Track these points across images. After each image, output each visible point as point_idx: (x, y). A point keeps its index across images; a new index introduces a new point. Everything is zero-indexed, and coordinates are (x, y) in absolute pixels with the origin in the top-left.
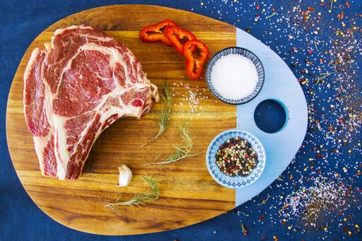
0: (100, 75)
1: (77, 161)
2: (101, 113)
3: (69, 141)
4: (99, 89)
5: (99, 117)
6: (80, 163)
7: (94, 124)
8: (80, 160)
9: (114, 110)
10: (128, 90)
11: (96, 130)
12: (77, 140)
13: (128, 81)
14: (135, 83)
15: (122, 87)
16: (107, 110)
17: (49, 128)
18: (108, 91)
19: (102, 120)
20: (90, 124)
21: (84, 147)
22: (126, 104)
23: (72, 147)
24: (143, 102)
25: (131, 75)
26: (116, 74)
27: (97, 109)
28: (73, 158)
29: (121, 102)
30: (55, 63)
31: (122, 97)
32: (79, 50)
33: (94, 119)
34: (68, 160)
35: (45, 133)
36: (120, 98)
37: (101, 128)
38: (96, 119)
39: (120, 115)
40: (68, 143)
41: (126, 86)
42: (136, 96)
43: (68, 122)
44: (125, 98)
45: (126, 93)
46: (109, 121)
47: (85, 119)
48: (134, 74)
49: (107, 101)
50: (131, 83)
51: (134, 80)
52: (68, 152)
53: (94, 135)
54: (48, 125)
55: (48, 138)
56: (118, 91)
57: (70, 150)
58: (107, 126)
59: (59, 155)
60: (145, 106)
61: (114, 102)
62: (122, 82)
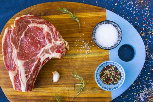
0: (39, 38)
1: (31, 82)
2: (41, 57)
3: (26, 72)
4: (39, 45)
5: (40, 60)
6: (32, 83)
7: (38, 63)
8: (32, 81)
9: (47, 56)
10: (53, 45)
11: (39, 66)
12: (30, 71)
13: (53, 41)
14: (56, 41)
15: (50, 44)
16: (43, 56)
17: (15, 67)
18: (44, 46)
19: (42, 61)
20: (35, 63)
21: (34, 75)
22: (53, 52)
23: (28, 75)
24: (61, 50)
25: (54, 38)
26: (47, 38)
27: (39, 55)
28: (28, 81)
29: (50, 51)
30: (17, 34)
31: (50, 48)
32: (28, 27)
33: (37, 61)
34: (26, 82)
35: (14, 69)
36: (49, 49)
37: (41, 65)
38: (38, 61)
39: (50, 58)
40: (25, 73)
41: (52, 43)
42: (57, 48)
43: (25, 63)
44: (52, 49)
45: (52, 47)
46: (45, 61)
47: (33, 61)
48: (56, 37)
49: (43, 51)
50: (54, 41)
51: (56, 40)
53: (38, 69)
54: (15, 65)
55: (16, 72)
56: (48, 46)
57: (27, 77)
58: (44, 64)
59: (21, 80)
60: (62, 52)
61: (47, 52)
62: (50, 41)
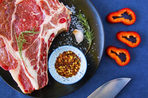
0: (34, 13)
1: (42, 73)
2: (43, 37)
3: (32, 64)
4: (37, 22)
5: (43, 40)
6: (45, 73)
7: (42, 45)
8: (44, 72)
9: (50, 32)
10: (53, 15)
11: (45, 49)
12: (36, 60)
13: (51, 10)
15: (49, 16)
16: (46, 33)
18: (42, 21)
19: (46, 41)
20: (40, 47)
21: (43, 63)
22: (56, 24)
23: (36, 66)
24: (65, 18)
25: (52, 6)
26: (43, 9)
27: (40, 36)
28: (39, 73)
29: (53, 25)
30: (4, 22)
31: (51, 21)
32: (15, 5)
33: (41, 43)
34: (36, 75)
35: (16, 64)
36: (51, 23)
37: (47, 46)
38: (42, 42)
39: (56, 33)
41: (51, 14)
42: (59, 17)
44: (54, 21)
45: (53, 18)
46: (50, 40)
47: (36, 45)
48: (54, 4)
49: (43, 28)
50: (53, 10)
51: (55, 8)
52: (34, 70)
53: (46, 52)
55: (19, 68)
56: (47, 19)
57: (35, 68)
58: (51, 44)
59: (30, 75)
60: (68, 20)
61: (49, 27)
62: (48, 13)
